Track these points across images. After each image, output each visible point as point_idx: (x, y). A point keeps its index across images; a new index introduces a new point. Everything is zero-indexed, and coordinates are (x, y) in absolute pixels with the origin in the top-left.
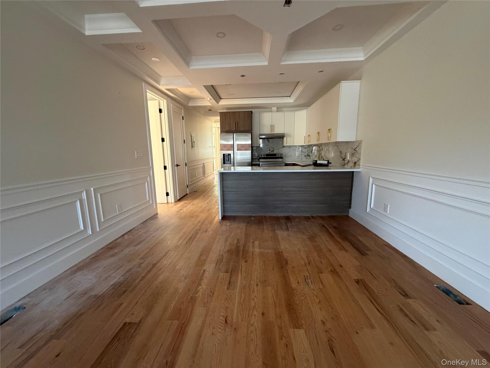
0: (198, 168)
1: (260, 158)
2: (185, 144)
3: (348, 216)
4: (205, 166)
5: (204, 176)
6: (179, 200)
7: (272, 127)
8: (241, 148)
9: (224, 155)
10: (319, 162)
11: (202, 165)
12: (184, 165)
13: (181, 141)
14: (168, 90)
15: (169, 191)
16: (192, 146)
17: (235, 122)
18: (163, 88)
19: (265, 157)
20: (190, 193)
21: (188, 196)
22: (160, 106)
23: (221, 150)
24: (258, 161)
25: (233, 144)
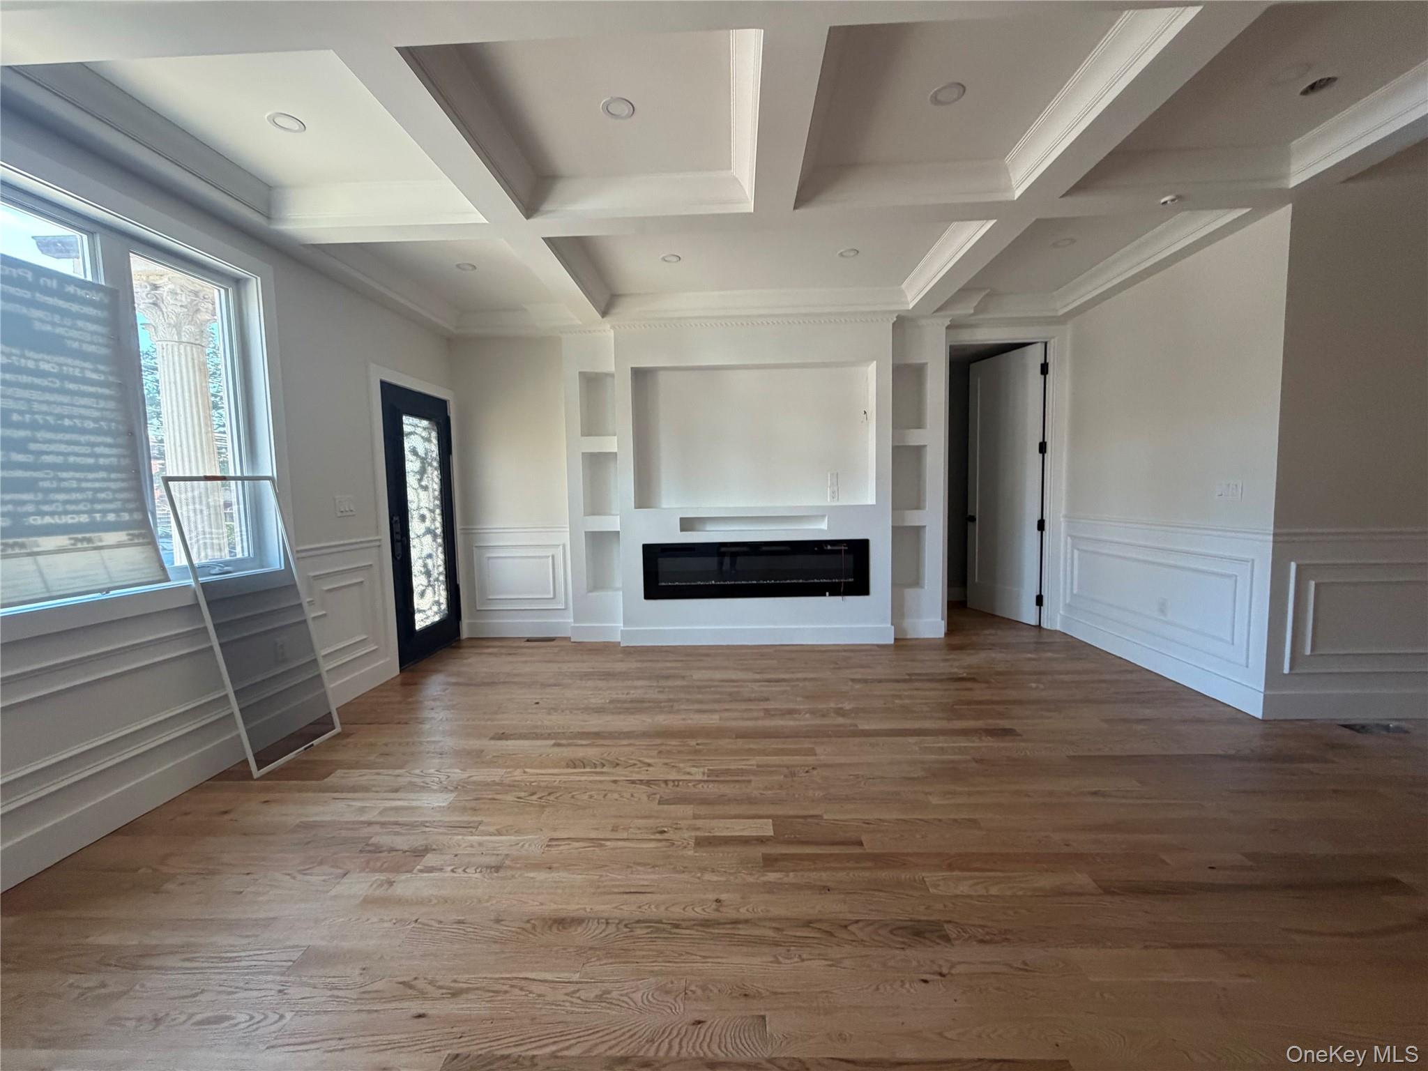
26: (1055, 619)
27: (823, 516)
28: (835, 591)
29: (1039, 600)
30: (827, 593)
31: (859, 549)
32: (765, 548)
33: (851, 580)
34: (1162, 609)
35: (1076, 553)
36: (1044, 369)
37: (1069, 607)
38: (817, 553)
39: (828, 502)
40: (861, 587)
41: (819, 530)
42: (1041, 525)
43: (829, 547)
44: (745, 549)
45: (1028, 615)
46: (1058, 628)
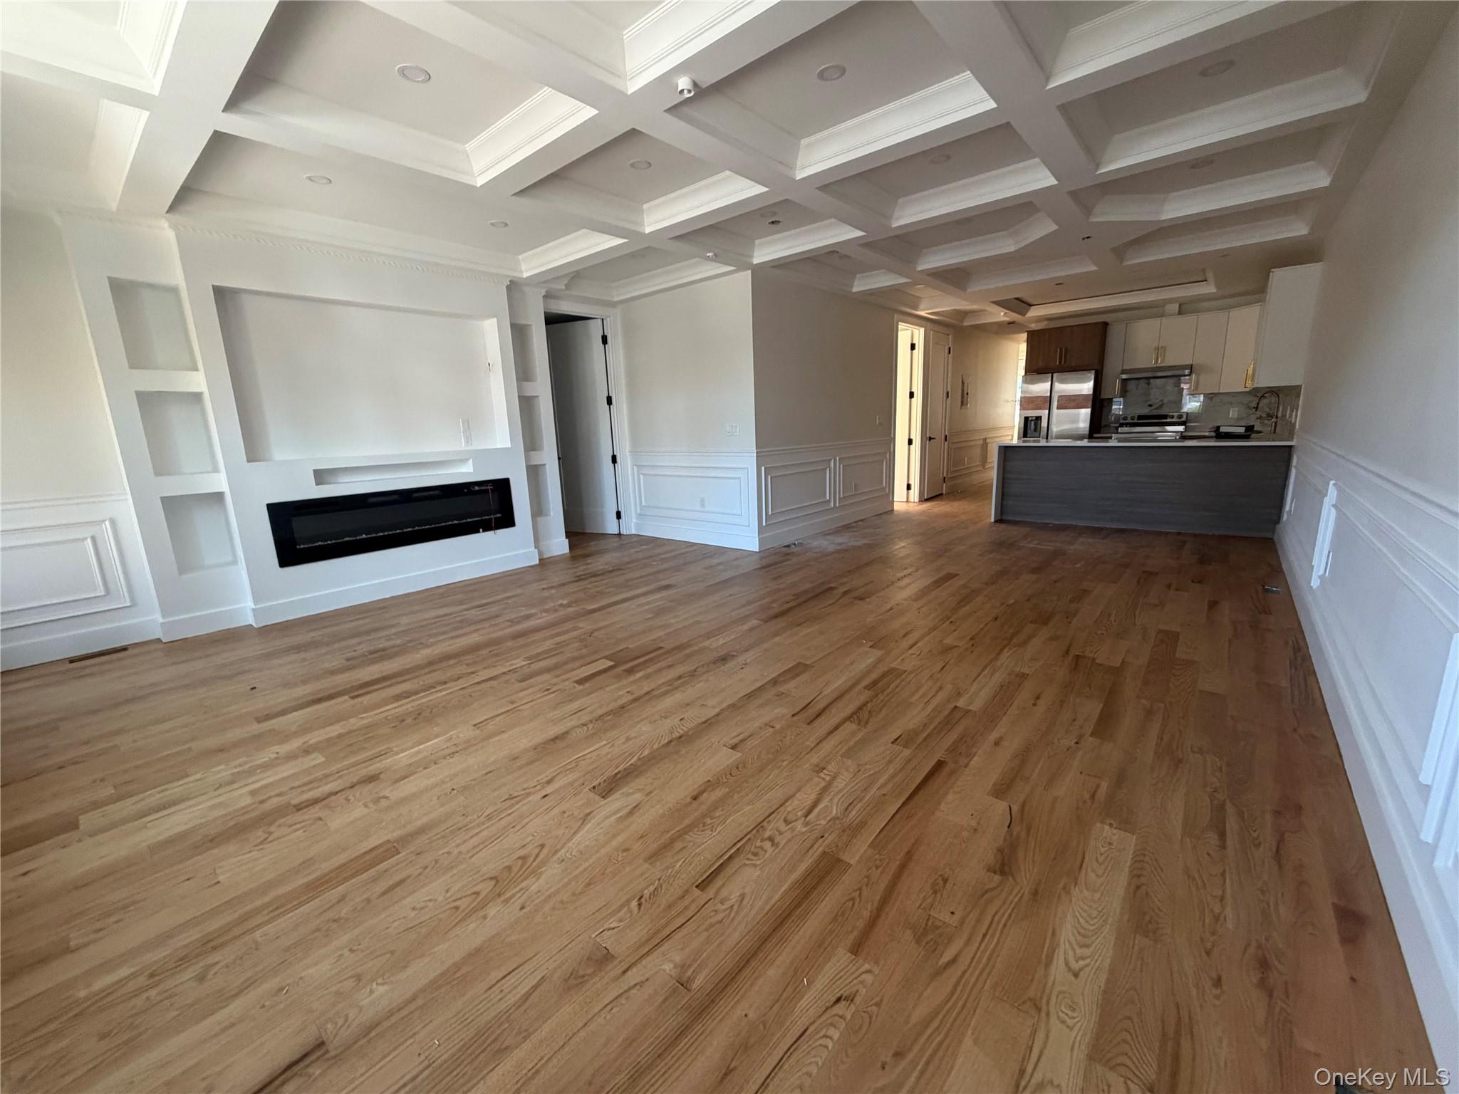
0: (971, 447)
1: (1122, 425)
2: (949, 400)
3: (1272, 539)
4: (987, 444)
5: (983, 466)
6: (927, 500)
7: (1159, 350)
8: (1070, 402)
9: (1026, 419)
10: (1223, 429)
11: (981, 442)
12: (943, 438)
13: (942, 395)
14: (931, 314)
15: (911, 482)
16: (962, 403)
17: (1061, 349)
18: (922, 313)
19: (1136, 421)
20: (947, 494)
21: (944, 496)
22: (912, 340)
23: (1023, 408)
24: (1115, 431)
25: (1049, 395)
26: (631, 526)
27: (468, 459)
28: (488, 527)
29: (619, 515)
30: (481, 530)
31: (502, 488)
32: (415, 495)
33: (499, 515)
34: (703, 505)
35: (642, 476)
36: (605, 340)
37: (640, 516)
38: (465, 494)
39: (462, 446)
40: (507, 520)
41: (465, 473)
42: (614, 459)
43: (477, 488)
44: (395, 497)
45: (611, 527)
46: (633, 532)
